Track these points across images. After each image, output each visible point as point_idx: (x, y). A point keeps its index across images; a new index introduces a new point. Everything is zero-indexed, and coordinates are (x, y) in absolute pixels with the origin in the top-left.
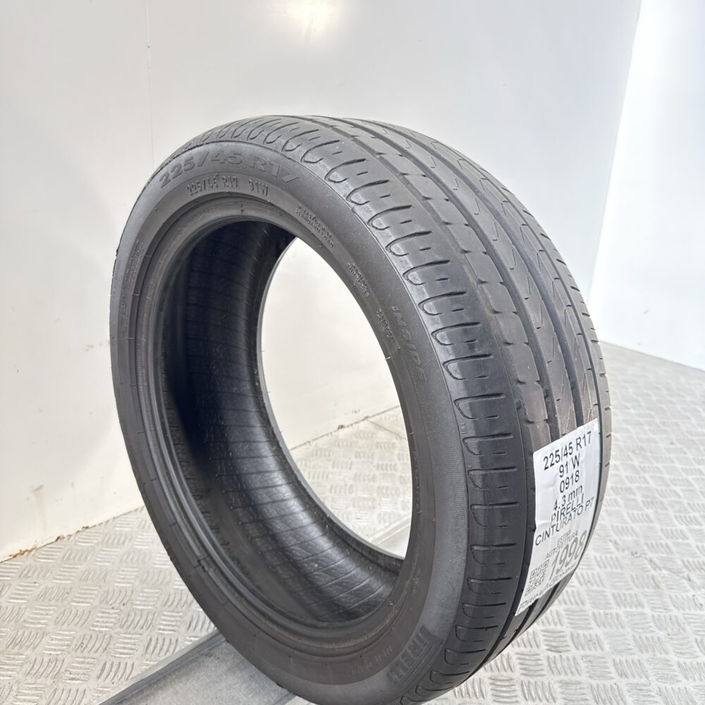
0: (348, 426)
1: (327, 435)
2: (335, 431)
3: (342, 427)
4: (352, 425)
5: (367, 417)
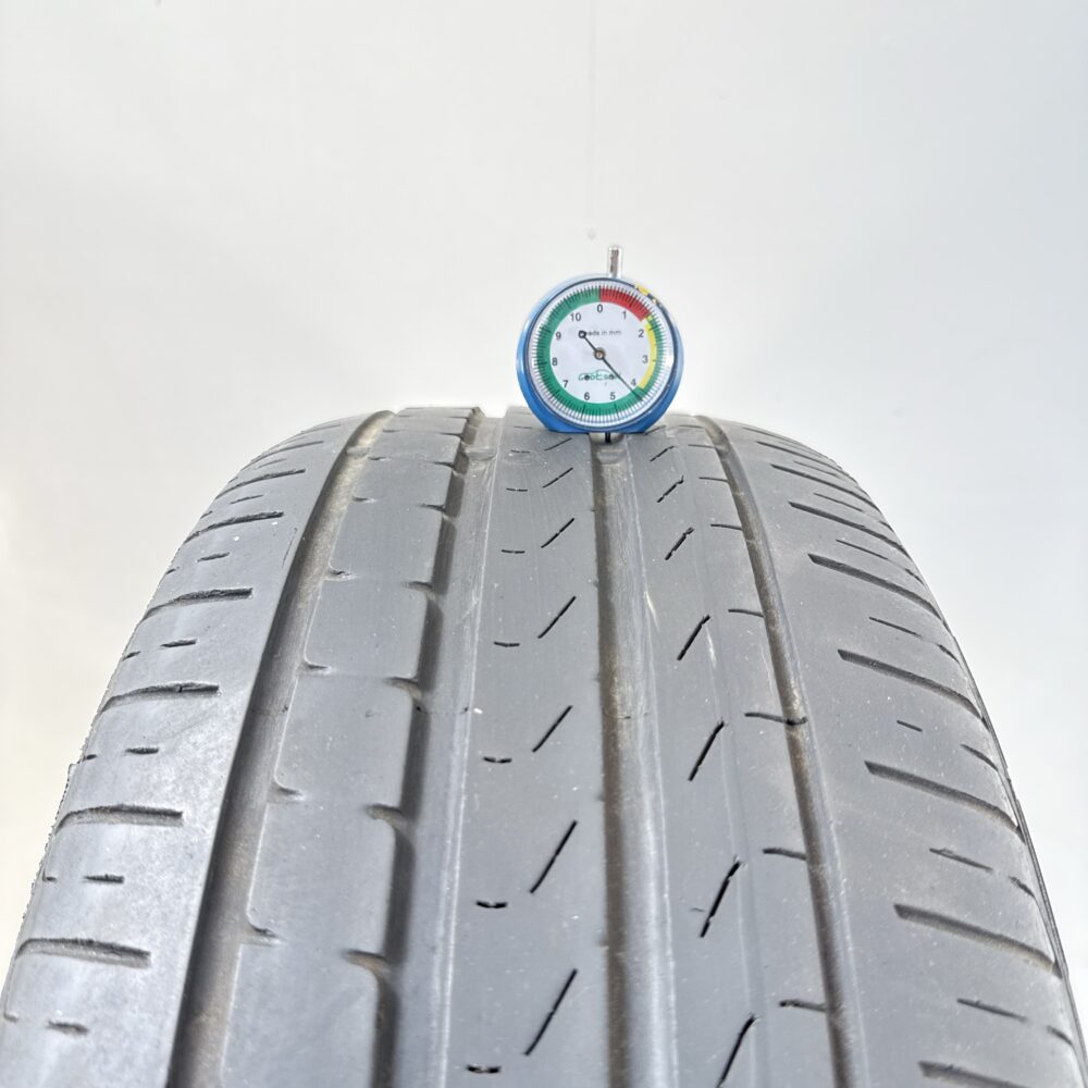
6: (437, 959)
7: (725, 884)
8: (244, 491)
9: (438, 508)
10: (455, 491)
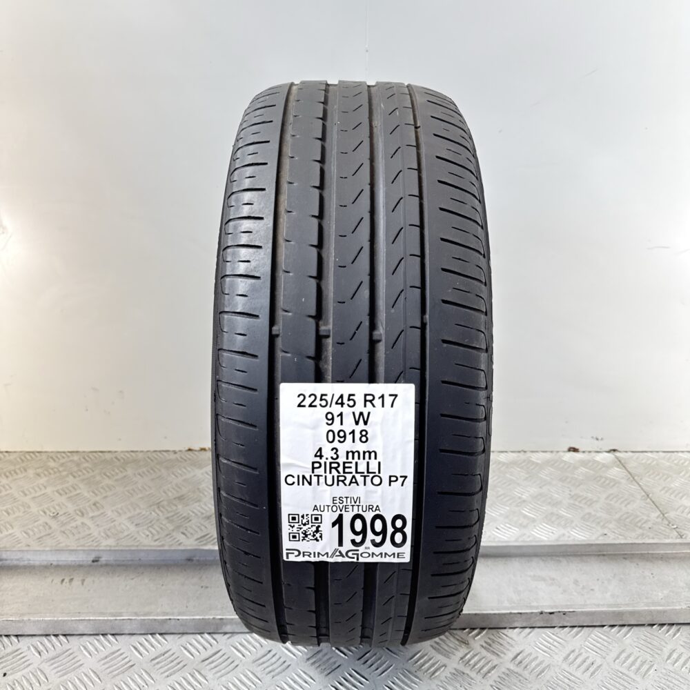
0: (584, 452)
1: (552, 452)
2: (564, 452)
3: (575, 450)
4: (590, 452)
5: (614, 450)
6: (332, 164)
7: (397, 150)
8: (258, 112)
9: (323, 103)
10: (326, 98)
